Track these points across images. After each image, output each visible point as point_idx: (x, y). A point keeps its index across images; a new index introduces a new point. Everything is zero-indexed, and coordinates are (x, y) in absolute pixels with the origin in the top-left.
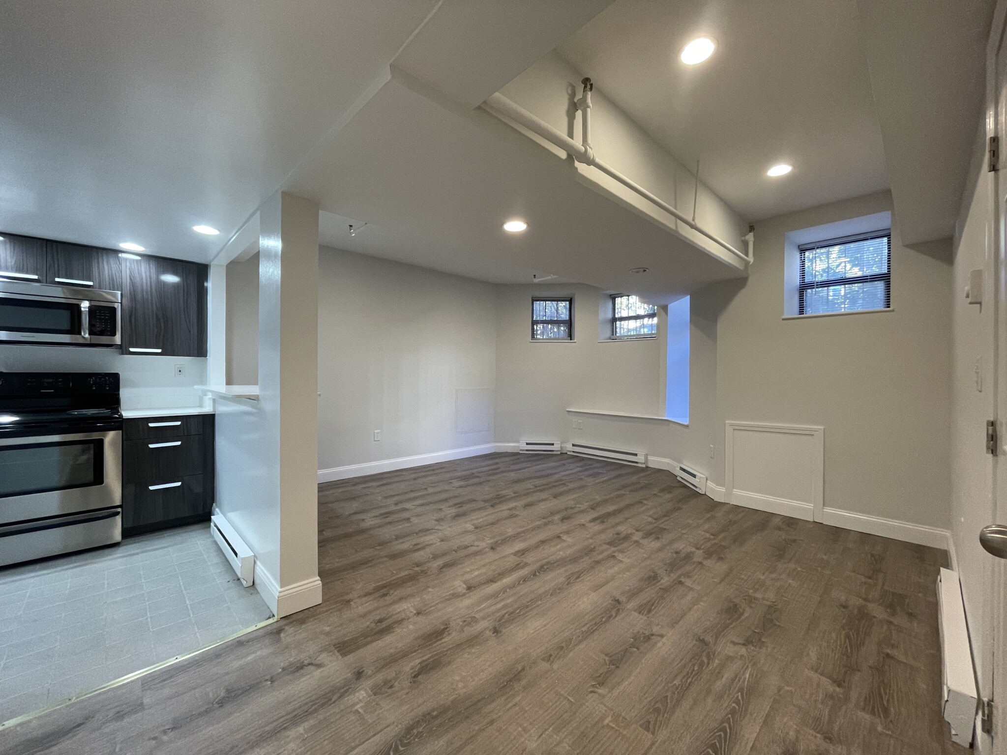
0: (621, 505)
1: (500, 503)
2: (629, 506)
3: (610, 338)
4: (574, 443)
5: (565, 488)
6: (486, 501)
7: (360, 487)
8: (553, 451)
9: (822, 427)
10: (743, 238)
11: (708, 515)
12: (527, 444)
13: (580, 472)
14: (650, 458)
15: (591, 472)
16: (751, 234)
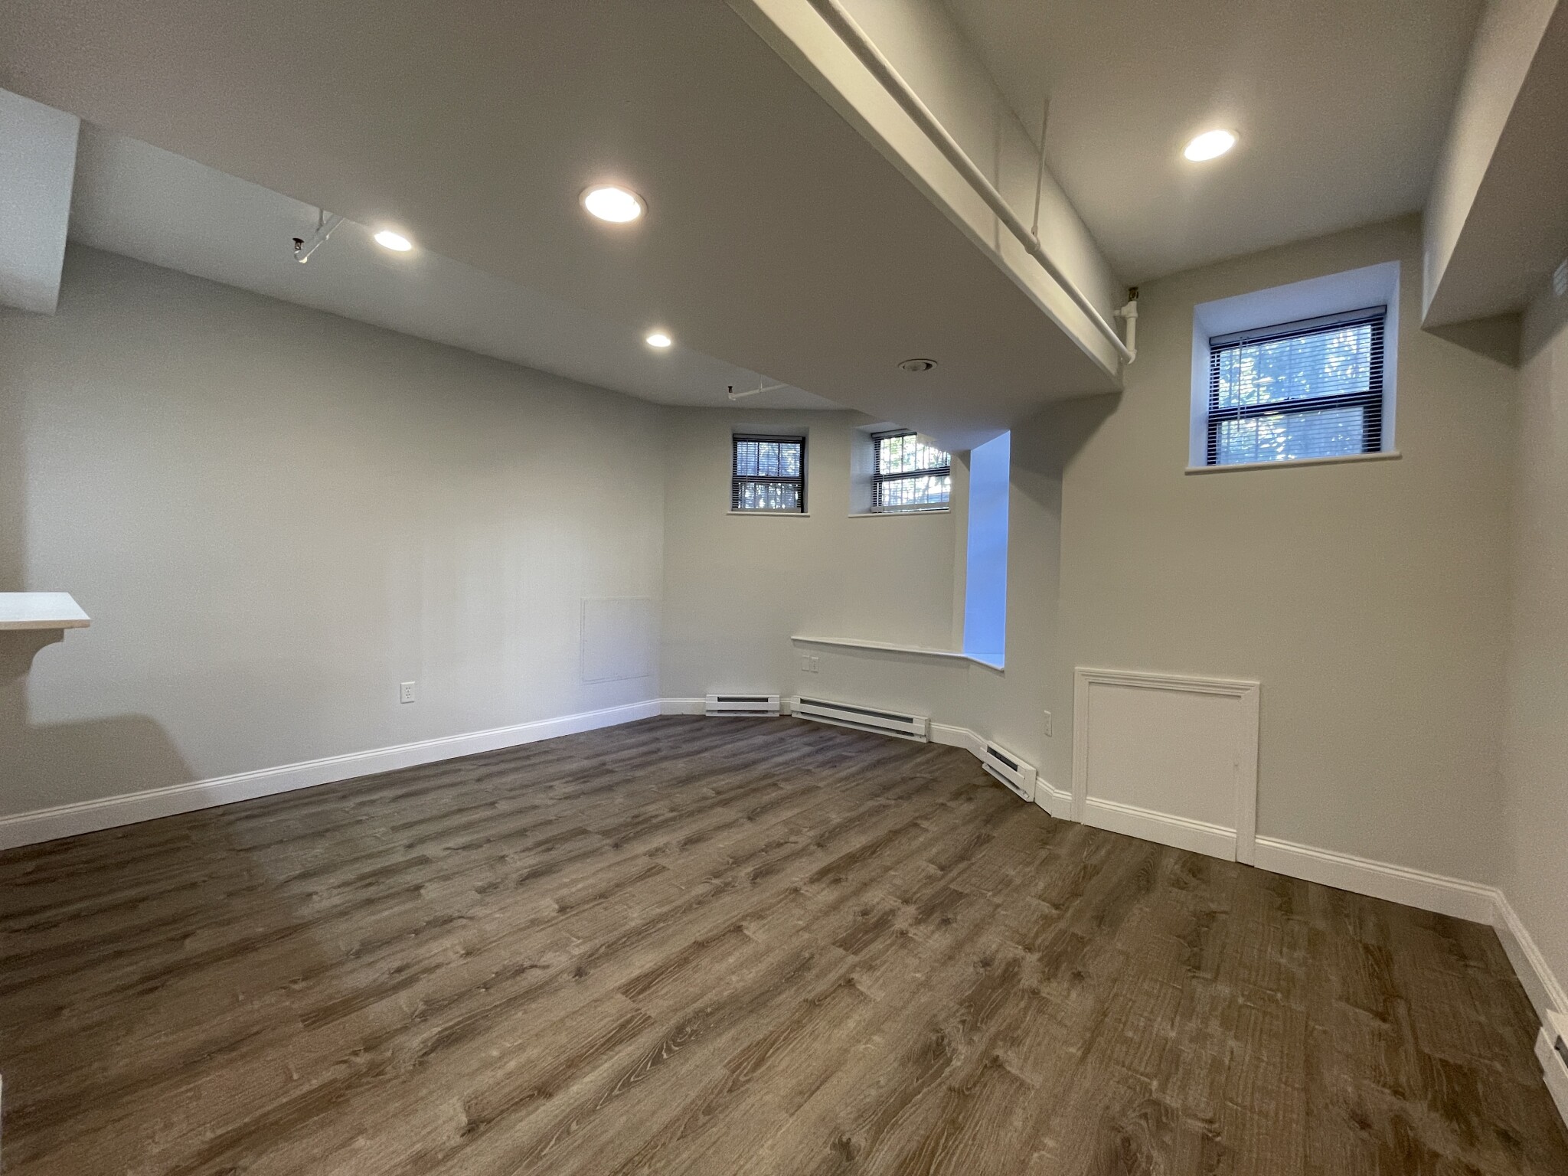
0: (880, 832)
1: (638, 835)
2: (895, 834)
3: (870, 511)
4: (803, 698)
5: (774, 795)
6: (606, 833)
7: (351, 803)
8: (767, 711)
9: (1258, 683)
10: (1117, 313)
11: (1043, 853)
12: (720, 700)
13: (809, 755)
14: (934, 725)
15: (830, 754)
16: (1133, 304)
